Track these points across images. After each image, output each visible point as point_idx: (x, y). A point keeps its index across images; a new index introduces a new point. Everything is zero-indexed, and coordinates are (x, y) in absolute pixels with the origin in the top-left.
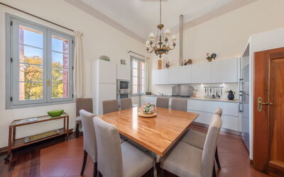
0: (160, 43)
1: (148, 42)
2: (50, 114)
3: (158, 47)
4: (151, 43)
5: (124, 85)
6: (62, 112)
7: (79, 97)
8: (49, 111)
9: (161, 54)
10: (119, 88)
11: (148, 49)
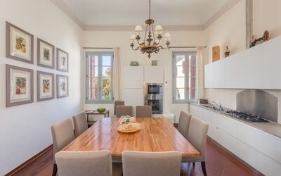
0: (150, 40)
1: (134, 37)
2: (98, 110)
3: (147, 43)
4: (138, 38)
5: (153, 89)
6: (104, 110)
7: (117, 100)
8: (98, 108)
9: (149, 52)
10: (146, 92)
11: (132, 45)
